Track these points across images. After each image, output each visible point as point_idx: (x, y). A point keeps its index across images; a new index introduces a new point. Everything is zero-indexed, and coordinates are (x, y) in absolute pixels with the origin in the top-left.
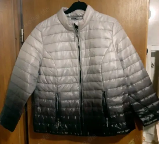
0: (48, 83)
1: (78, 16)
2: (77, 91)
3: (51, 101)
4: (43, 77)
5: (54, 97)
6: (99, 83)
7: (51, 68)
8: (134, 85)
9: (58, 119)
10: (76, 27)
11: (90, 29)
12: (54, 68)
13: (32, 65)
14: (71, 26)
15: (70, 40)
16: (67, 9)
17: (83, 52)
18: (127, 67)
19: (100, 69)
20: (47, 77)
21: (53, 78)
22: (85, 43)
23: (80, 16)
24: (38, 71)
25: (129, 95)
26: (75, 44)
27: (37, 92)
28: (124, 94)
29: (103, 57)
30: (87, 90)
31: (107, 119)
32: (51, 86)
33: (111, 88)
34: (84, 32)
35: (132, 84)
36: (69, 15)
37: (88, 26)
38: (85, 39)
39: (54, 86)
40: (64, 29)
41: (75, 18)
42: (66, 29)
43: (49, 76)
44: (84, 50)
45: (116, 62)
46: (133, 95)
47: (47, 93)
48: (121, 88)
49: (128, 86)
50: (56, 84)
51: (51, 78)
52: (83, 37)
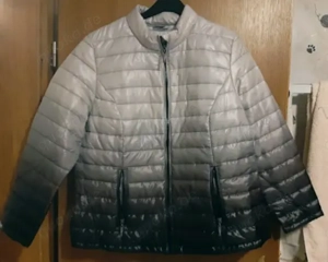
0: (105, 149)
1: (167, 24)
2: (160, 164)
3: (109, 185)
4: (94, 136)
5: (115, 176)
6: (204, 149)
7: (112, 118)
8: (268, 154)
9: (122, 221)
10: (164, 43)
11: (188, 48)
12: (118, 120)
13: (73, 112)
14: (155, 42)
15: (150, 67)
16: (147, 9)
17: (174, 90)
18: (256, 121)
19: (207, 125)
20: (103, 136)
21: (115, 140)
22: (179, 74)
23: (171, 24)
24: (84, 124)
25: (260, 173)
26: (159, 76)
27: (81, 166)
28: (250, 173)
29: (212, 103)
30: (180, 163)
31: (220, 220)
32: (110, 154)
33: (227, 161)
34: (177, 54)
35: (263, 153)
36: (150, 20)
37: (185, 43)
38: (179, 68)
39: (117, 154)
40: (140, 46)
41: (161, 27)
42: (143, 45)
43: (107, 134)
44: (176, 88)
45: (236, 112)
46: (265, 174)
47: (102, 168)
48: (246, 160)
49: (257, 157)
50: (120, 151)
51: (111, 139)
52: (176, 64)
